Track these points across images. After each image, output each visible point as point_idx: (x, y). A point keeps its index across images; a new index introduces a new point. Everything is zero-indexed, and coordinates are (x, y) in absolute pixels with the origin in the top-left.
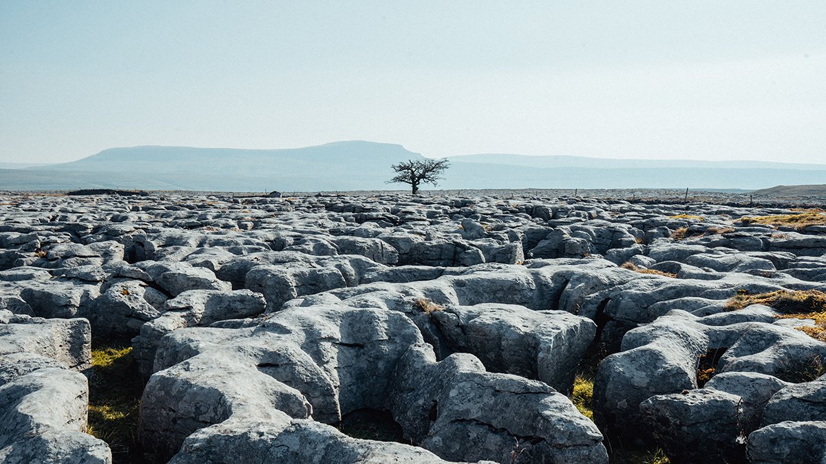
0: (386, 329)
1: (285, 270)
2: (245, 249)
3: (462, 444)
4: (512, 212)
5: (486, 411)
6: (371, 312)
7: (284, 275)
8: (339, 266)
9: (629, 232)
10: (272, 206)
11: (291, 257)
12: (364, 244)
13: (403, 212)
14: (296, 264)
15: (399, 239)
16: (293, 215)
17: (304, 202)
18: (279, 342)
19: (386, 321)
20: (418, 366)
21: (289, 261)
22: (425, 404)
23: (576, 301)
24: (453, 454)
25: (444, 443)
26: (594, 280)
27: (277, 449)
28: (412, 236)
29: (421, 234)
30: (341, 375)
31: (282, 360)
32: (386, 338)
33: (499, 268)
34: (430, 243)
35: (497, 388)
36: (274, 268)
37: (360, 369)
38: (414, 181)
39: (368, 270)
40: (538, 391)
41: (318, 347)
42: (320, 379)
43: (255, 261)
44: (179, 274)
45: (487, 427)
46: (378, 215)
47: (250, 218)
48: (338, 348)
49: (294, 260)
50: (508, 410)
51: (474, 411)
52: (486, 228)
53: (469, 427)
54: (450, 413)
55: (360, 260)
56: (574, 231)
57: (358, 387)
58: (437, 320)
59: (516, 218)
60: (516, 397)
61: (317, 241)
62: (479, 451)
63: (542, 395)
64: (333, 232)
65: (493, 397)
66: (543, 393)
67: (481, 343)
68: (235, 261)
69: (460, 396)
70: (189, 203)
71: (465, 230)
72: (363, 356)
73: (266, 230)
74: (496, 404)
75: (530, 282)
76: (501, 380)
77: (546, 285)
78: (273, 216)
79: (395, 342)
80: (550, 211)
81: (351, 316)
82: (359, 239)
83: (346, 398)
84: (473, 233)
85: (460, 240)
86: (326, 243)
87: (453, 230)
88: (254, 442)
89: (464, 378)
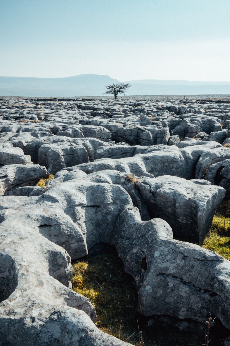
0: (111, 196)
1: (57, 147)
2: (39, 133)
3: (164, 290)
4: (160, 109)
5: (178, 269)
6: (103, 187)
7: (57, 150)
8: (84, 144)
9: (217, 121)
10: (53, 107)
11: (61, 139)
12: (96, 130)
13: (112, 110)
14: (63, 143)
15: (111, 126)
16: (62, 111)
17: (67, 104)
18: (52, 210)
19: (111, 191)
20: (131, 223)
21: (60, 141)
22: (137, 252)
23: (205, 167)
24: (158, 297)
25: (153, 290)
26: (214, 156)
27: (44, 335)
28: (117, 124)
29: (121, 123)
30: (87, 225)
31: (53, 223)
32: (111, 201)
33: (164, 148)
34: (126, 128)
35: (186, 254)
36: (53, 146)
37: (98, 220)
38: (115, 93)
39: (99, 148)
40: (213, 259)
41: (74, 210)
42: (75, 232)
43: (43, 141)
44: (4, 153)
45: (180, 280)
46: (101, 112)
47: (43, 114)
48: (86, 209)
49: (62, 141)
50: (193, 270)
51: (170, 268)
52: (151, 119)
53: (168, 279)
54: (156, 269)
55: (94, 140)
56: (192, 121)
57: (97, 231)
58: (139, 188)
59: (163, 112)
60: (199, 262)
61: (73, 128)
62: (175, 296)
63: (215, 262)
64: (81, 122)
65: (183, 261)
66: (216, 260)
67: (164, 203)
68: (33, 141)
69: (161, 257)
70: (17, 105)
71: (141, 121)
72: (99, 212)
73: (50, 122)
74: (185, 265)
75: (181, 157)
76: (188, 249)
77: (189, 158)
78: (53, 112)
79: (117, 204)
80: (177, 109)
81: (92, 189)
82: (93, 127)
83: (90, 239)
84: (145, 122)
85: (139, 126)
86: (77, 129)
87: (136, 120)
88: (28, 328)
89: (163, 244)
